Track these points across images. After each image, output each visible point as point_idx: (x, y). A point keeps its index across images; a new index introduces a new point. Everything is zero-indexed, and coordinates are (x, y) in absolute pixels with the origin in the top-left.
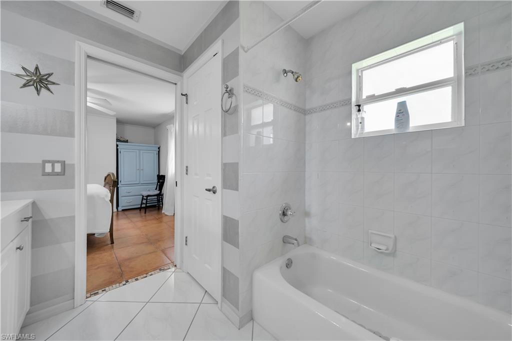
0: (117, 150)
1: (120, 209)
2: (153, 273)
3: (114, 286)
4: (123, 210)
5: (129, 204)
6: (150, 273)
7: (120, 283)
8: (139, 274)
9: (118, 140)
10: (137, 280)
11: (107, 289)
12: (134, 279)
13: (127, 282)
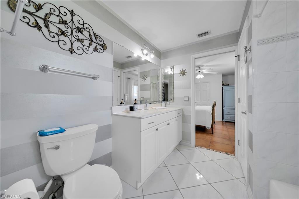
0: (223, 90)
1: (224, 120)
2: (222, 152)
3: (205, 148)
4: (226, 122)
5: (228, 119)
6: (220, 152)
7: (207, 148)
8: (216, 149)
9: (223, 85)
10: (213, 151)
11: (202, 147)
12: (212, 150)
13: (210, 149)
